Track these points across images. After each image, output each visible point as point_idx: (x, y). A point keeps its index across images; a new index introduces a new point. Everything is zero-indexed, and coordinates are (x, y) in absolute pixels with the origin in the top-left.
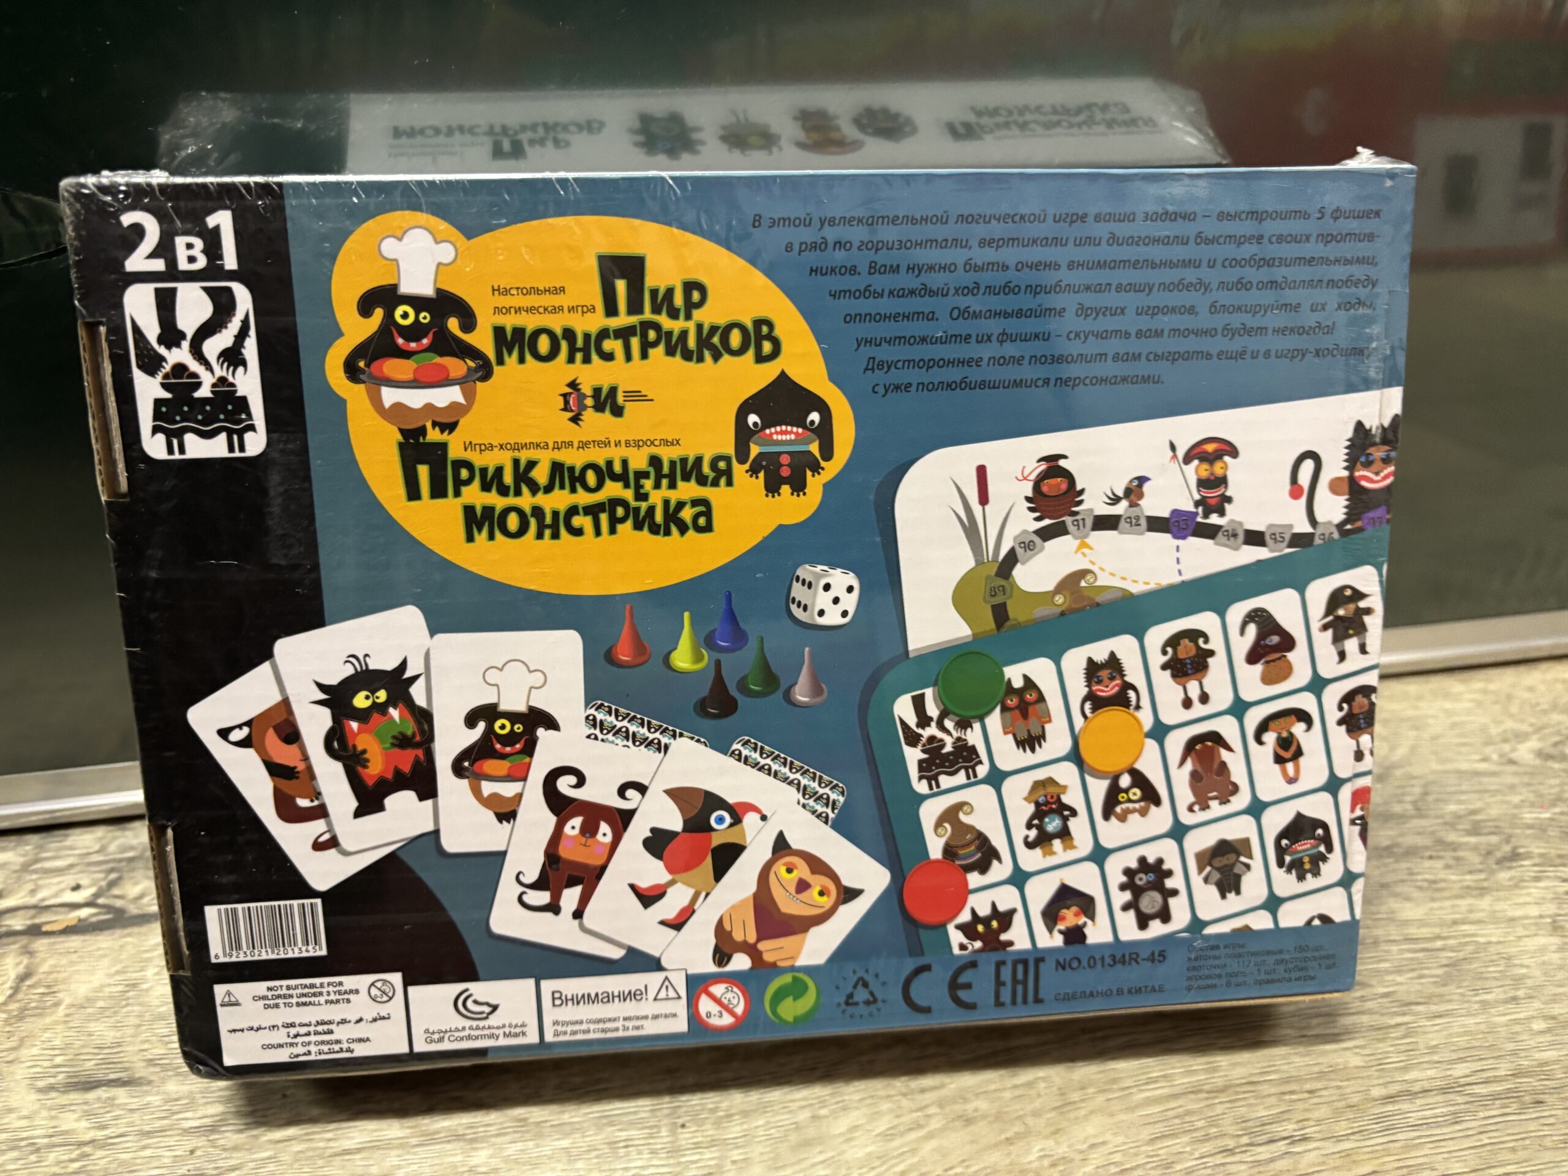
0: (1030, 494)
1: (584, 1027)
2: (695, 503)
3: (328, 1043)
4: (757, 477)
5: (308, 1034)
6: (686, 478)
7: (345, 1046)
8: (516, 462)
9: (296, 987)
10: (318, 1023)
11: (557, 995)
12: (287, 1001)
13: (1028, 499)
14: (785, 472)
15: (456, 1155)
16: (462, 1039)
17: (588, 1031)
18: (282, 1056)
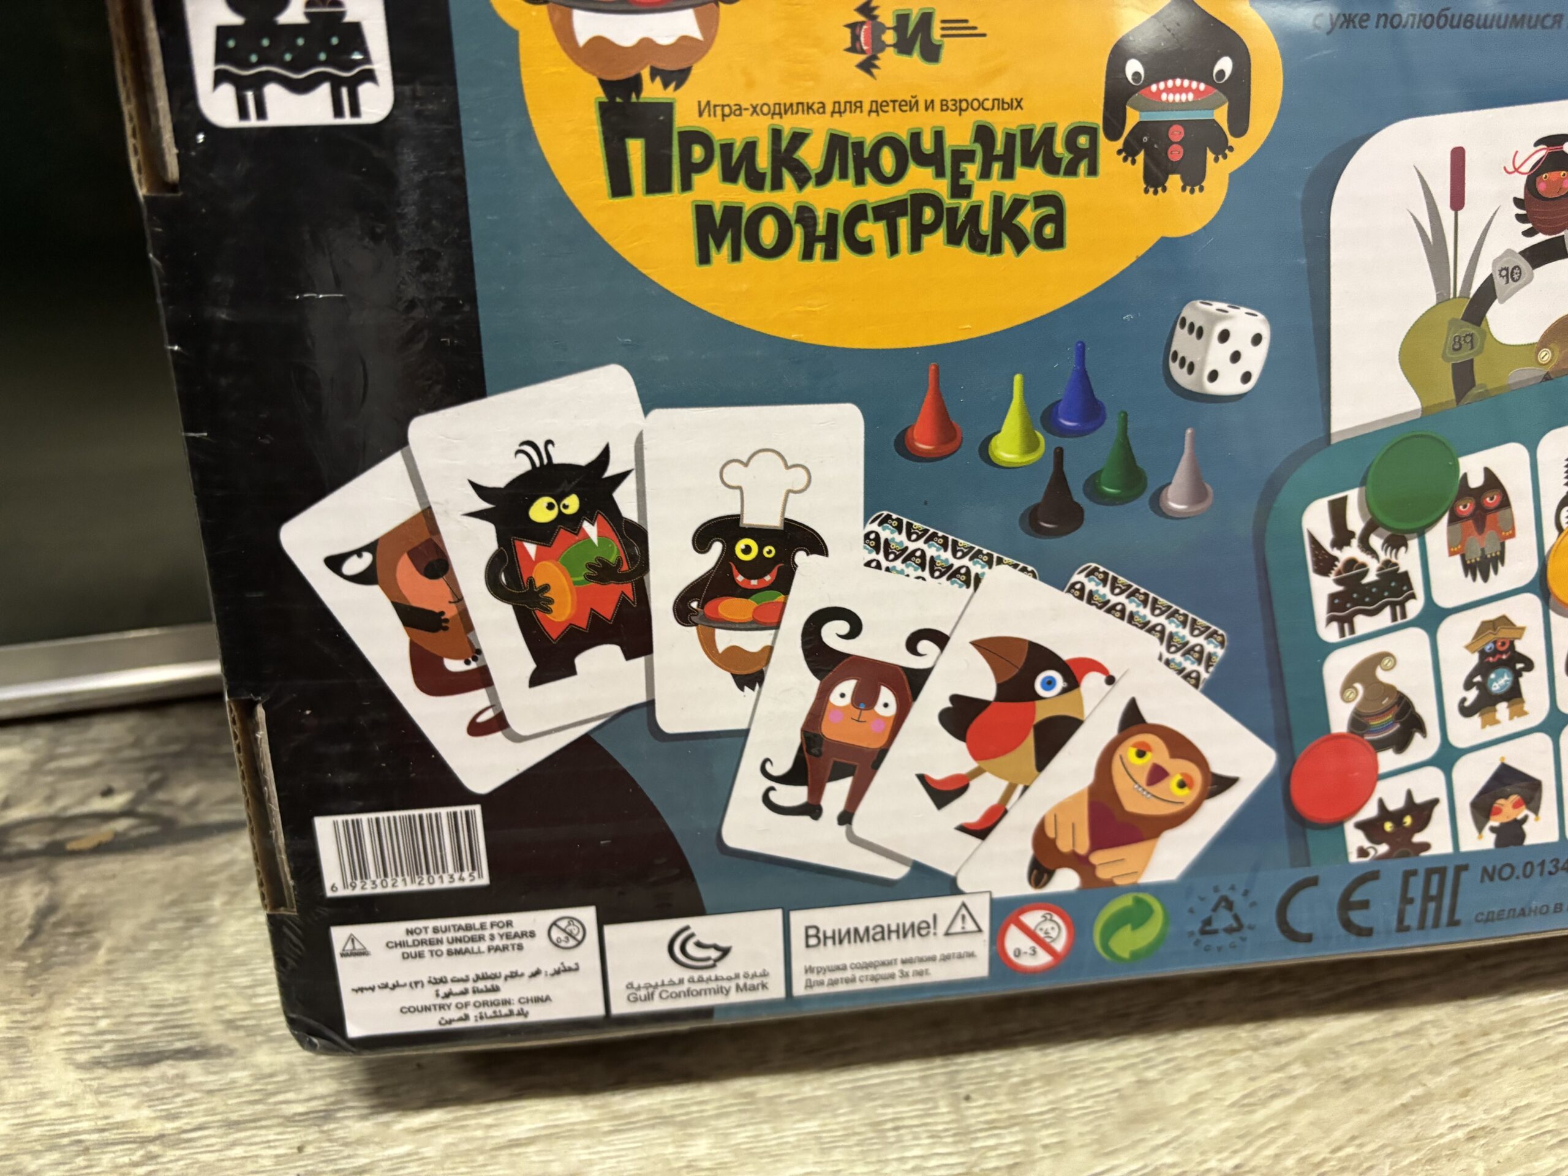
0: (1521, 195)
1: (848, 974)
2: (1041, 201)
3: (493, 1004)
4: (1134, 162)
5: (464, 992)
6: (1029, 162)
7: (516, 1008)
8: (776, 134)
9: (447, 930)
10: (478, 978)
11: (812, 932)
12: (435, 948)
13: (1518, 202)
14: (1176, 154)
15: (666, 1144)
16: (678, 995)
17: (853, 980)
18: (428, 1023)
